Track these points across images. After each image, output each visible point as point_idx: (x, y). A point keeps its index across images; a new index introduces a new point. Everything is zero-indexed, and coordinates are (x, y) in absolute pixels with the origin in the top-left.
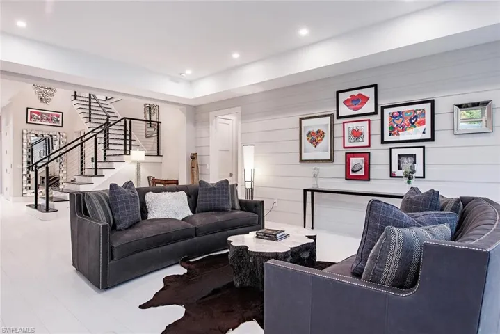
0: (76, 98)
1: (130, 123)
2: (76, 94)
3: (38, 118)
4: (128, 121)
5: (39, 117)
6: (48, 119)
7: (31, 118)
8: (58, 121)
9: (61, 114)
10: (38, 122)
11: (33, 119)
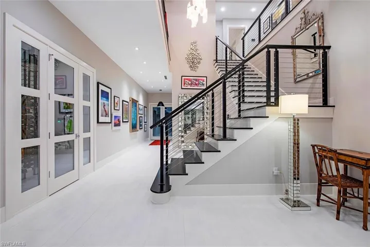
0: (217, 62)
1: (277, 53)
2: (217, 58)
3: (189, 84)
4: (273, 51)
5: (190, 82)
6: (196, 84)
7: (184, 84)
8: (204, 85)
9: (205, 78)
10: (189, 87)
11: (185, 85)
